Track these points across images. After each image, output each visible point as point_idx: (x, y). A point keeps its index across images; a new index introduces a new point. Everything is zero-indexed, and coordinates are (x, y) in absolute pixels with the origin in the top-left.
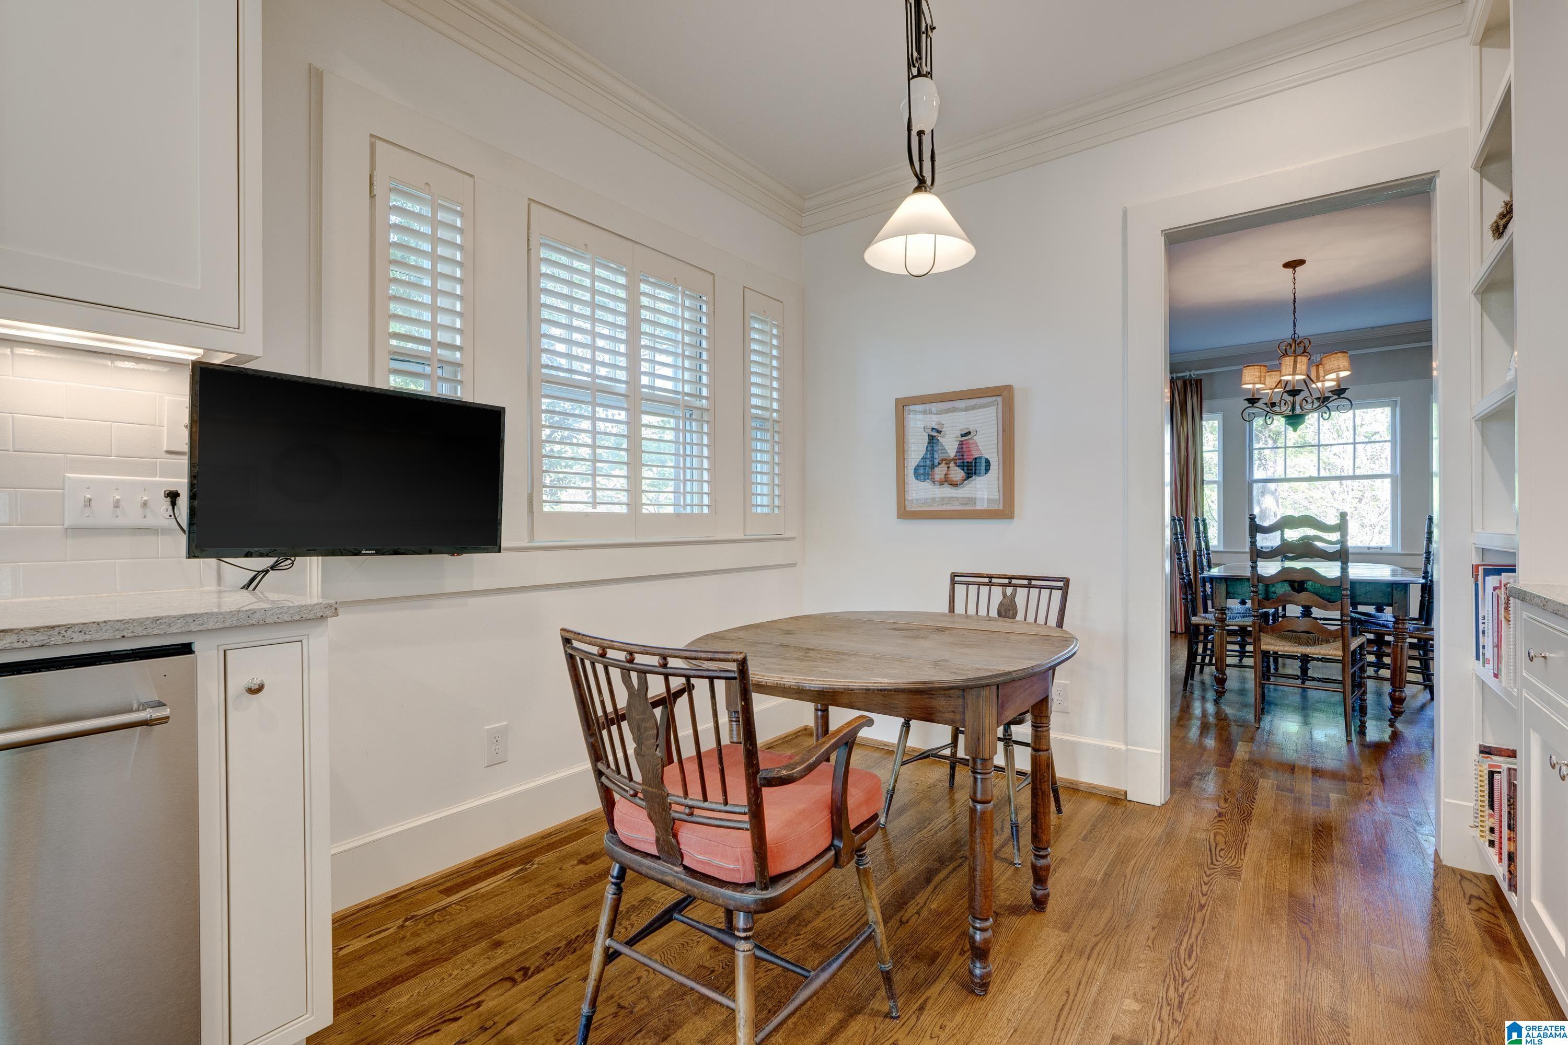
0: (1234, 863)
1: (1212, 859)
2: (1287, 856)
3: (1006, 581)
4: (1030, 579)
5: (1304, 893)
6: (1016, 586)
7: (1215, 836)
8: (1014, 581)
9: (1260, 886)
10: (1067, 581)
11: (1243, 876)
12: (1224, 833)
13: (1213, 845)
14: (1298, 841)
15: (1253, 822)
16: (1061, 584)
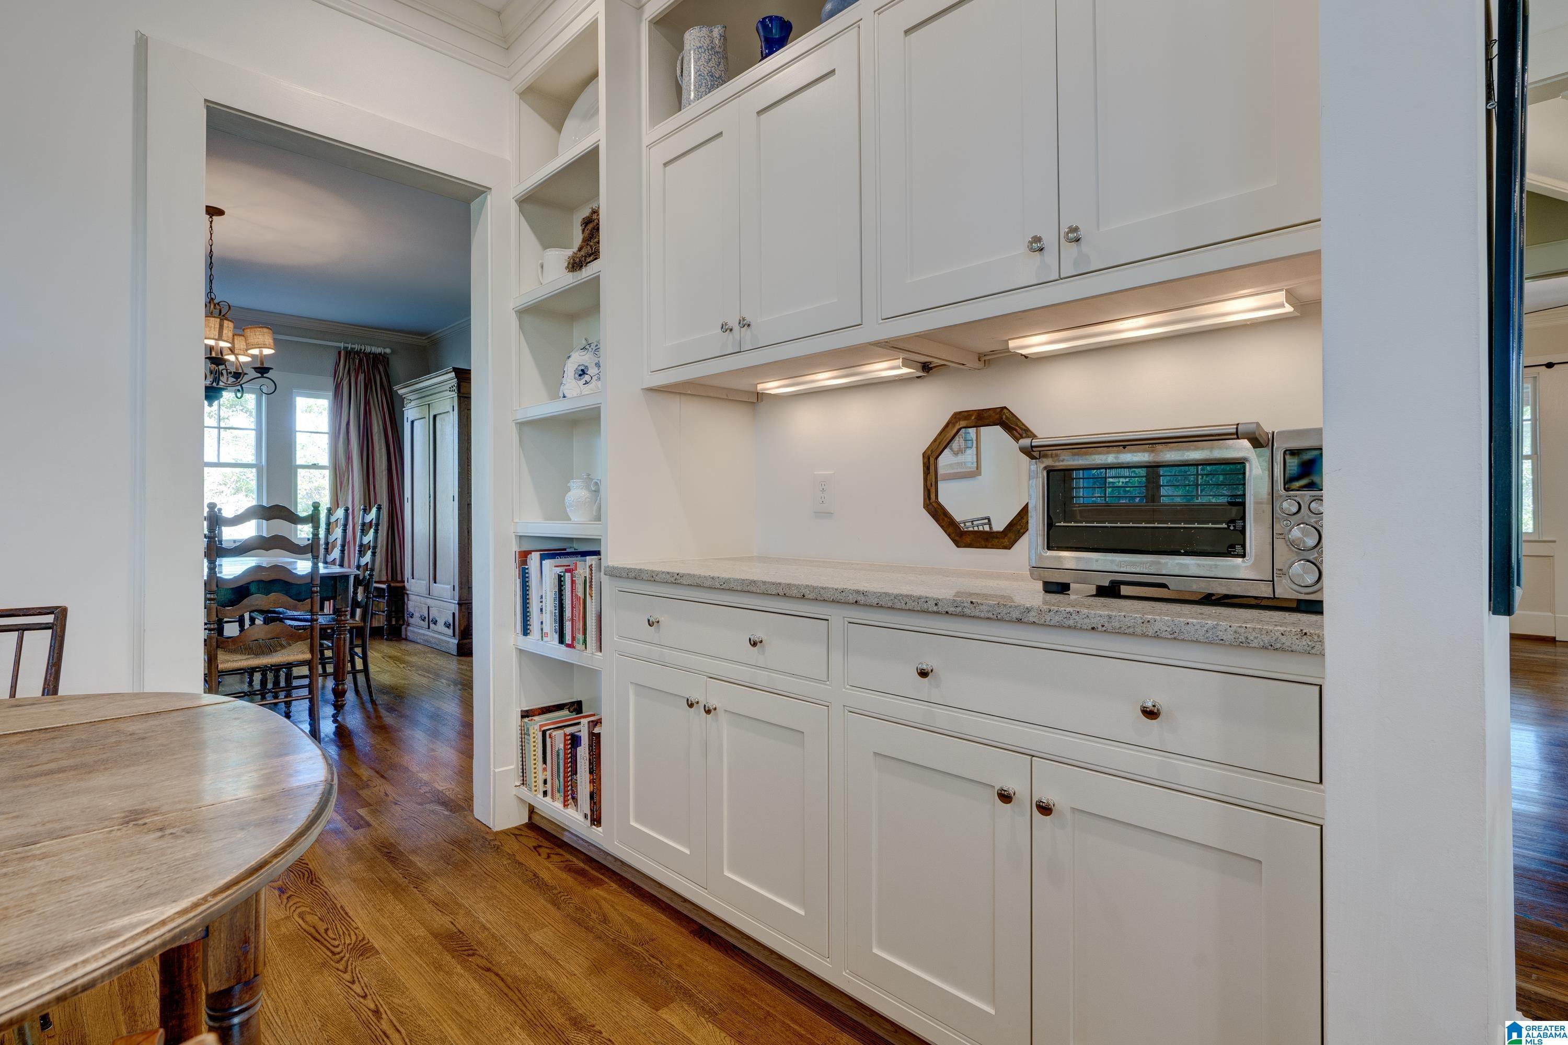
0: (354, 938)
1: (328, 949)
2: (391, 897)
5: (442, 925)
7: (303, 919)
9: (402, 945)
11: (376, 946)
12: (308, 909)
13: (313, 931)
14: (382, 875)
15: (323, 879)
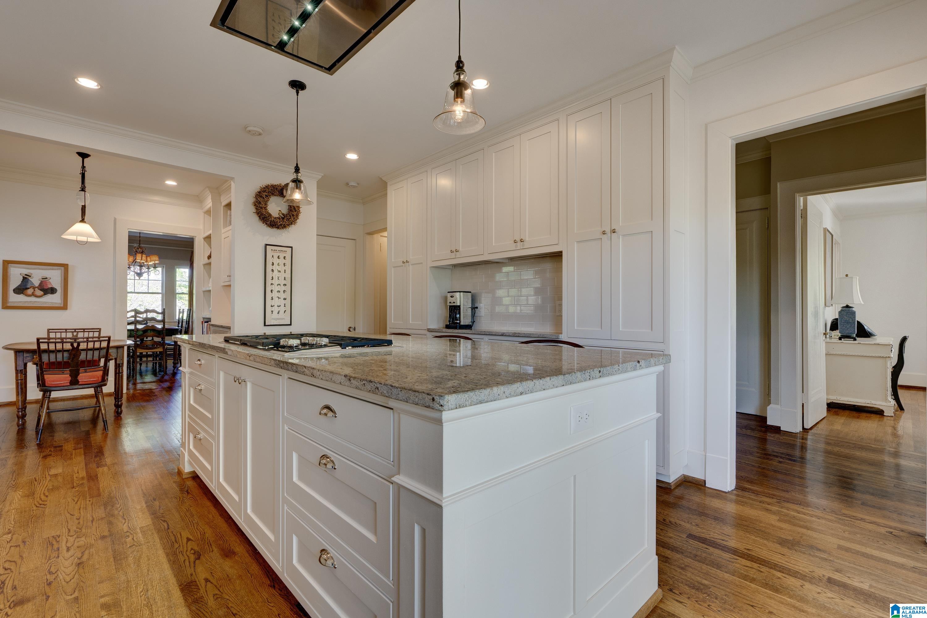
3: (74, 330)
4: (84, 329)
6: (78, 332)
8: (77, 330)
10: (100, 329)
16: (98, 330)
